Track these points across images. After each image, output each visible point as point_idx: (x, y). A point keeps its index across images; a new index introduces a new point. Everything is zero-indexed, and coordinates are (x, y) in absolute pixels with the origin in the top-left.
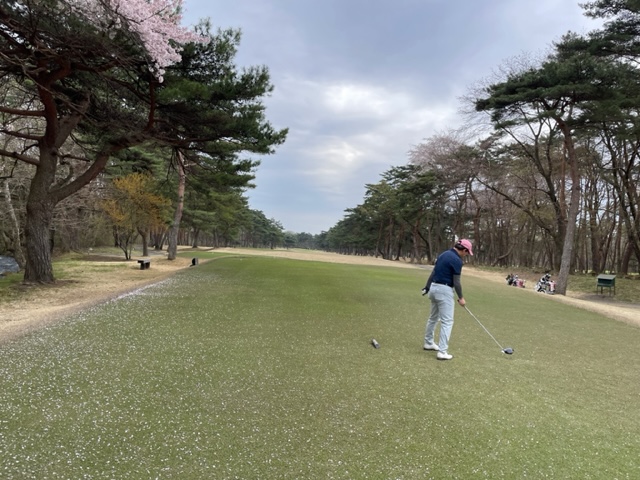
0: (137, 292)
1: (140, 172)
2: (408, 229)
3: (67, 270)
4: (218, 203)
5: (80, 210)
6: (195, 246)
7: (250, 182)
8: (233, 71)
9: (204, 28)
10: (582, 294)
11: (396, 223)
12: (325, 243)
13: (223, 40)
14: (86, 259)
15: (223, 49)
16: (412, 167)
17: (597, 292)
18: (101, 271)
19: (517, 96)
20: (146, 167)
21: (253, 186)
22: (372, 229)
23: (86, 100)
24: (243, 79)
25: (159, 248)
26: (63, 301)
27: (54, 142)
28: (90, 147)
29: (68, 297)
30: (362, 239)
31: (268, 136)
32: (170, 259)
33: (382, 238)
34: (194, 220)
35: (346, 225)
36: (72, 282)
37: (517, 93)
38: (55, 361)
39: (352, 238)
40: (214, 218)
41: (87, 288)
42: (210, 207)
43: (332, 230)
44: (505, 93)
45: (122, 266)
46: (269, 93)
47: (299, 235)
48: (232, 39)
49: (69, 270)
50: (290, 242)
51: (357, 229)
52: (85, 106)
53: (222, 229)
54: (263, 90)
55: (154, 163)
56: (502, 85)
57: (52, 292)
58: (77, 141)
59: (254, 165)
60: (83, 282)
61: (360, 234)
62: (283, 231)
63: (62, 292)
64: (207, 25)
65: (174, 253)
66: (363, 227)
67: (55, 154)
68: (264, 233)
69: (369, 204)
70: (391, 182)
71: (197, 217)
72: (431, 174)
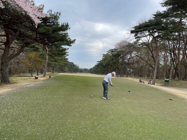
0: (31, 85)
1: (35, 51)
2: (115, 67)
3: (14, 79)
4: (58, 60)
5: (18, 62)
6: (53, 73)
7: (67, 54)
8: (59, 23)
9: (50, 12)
10: (160, 84)
11: (111, 65)
12: (92, 71)
13: (56, 15)
14: (19, 76)
15: (56, 17)
16: (115, 49)
17: (164, 84)
18: (24, 80)
19: (141, 29)
20: (37, 50)
21: (68, 55)
22: (105, 67)
23: (18, 31)
24: (61, 26)
25: (42, 73)
26: (11, 88)
27: (9, 43)
28: (20, 44)
29: (13, 87)
30: (102, 70)
31: (70, 41)
32: (44, 76)
33: (107, 70)
34: (52, 65)
35: (97, 66)
36: (15, 83)
37: (141, 28)
38: (6, 101)
39: (99, 70)
40: (57, 64)
41: (19, 84)
42: (56, 61)
43: (93, 68)
44: (138, 29)
45: (30, 78)
46: (69, 30)
47: (84, 69)
48: (58, 15)
49: (14, 80)
50: (81, 71)
51: (100, 67)
52: (18, 33)
53: (61, 68)
54: (67, 29)
55: (39, 49)
56: (137, 26)
57: (9, 86)
58: (16, 43)
59: (67, 49)
60: (18, 83)
61: (101, 69)
62: (79, 68)
63: (11, 85)
64: (51, 11)
65: (45, 75)
66: (102, 66)
67: (9, 47)
68: (74, 68)
69: (104, 60)
70: (110, 53)
71: (53, 64)
72: (120, 51)
